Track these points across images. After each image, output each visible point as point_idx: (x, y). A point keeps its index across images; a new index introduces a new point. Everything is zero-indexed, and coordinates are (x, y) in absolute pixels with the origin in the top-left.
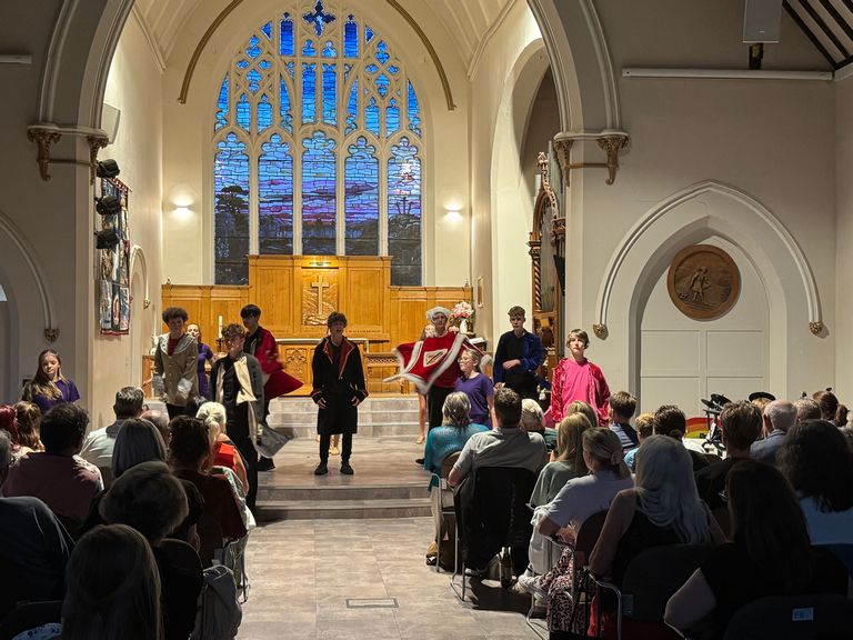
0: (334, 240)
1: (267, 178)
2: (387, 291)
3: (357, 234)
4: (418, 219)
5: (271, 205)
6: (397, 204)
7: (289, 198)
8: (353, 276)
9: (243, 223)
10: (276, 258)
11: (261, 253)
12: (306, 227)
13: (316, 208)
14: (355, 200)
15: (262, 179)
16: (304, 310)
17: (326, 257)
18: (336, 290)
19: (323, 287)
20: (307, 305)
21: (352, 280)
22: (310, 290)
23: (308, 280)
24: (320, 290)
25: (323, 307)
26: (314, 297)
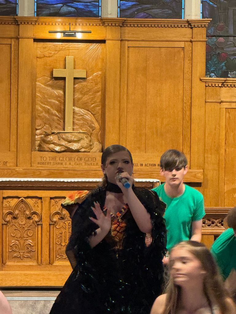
2: (199, 88)
8: (133, 58)
16: (38, 122)
17: (79, 20)
18: (99, 86)
19: (75, 78)
20: (44, 113)
21: (132, 66)
22: (50, 82)
23: (46, 64)
24: (69, 84)
25: (74, 117)
26: (57, 97)
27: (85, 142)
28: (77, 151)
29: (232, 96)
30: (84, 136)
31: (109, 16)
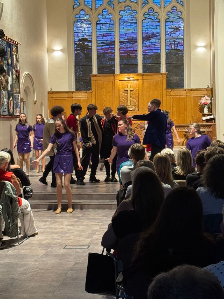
0: (136, 65)
1: (101, 33)
2: (165, 92)
3: (148, 61)
4: (182, 51)
5: (103, 47)
6: (171, 44)
7: (113, 43)
8: (146, 84)
9: (89, 57)
10: (106, 76)
11: (98, 73)
12: (122, 58)
13: (127, 48)
14: (148, 43)
15: (98, 33)
16: (121, 103)
17: (131, 74)
18: (137, 92)
19: (131, 91)
20: (122, 101)
21: (146, 86)
22: (124, 92)
23: (122, 87)
24: (129, 92)
25: (131, 101)
26: (126, 96)
27: (134, 108)
28: (132, 110)
29: (174, 94)
30: (133, 106)
31: (140, 73)
